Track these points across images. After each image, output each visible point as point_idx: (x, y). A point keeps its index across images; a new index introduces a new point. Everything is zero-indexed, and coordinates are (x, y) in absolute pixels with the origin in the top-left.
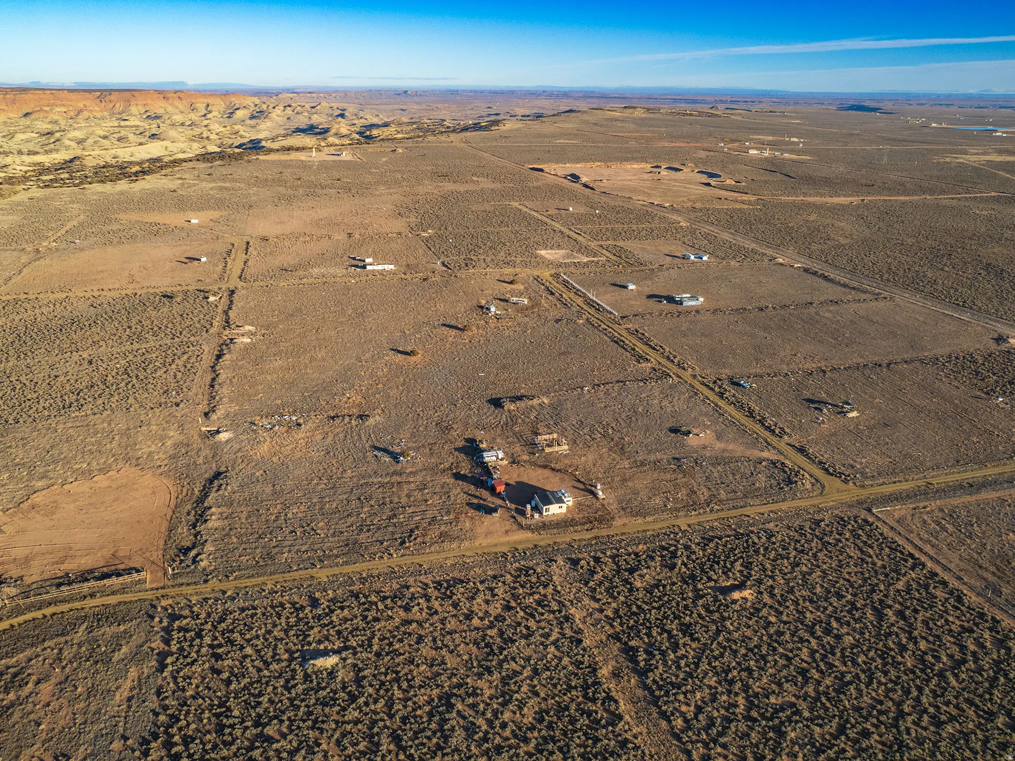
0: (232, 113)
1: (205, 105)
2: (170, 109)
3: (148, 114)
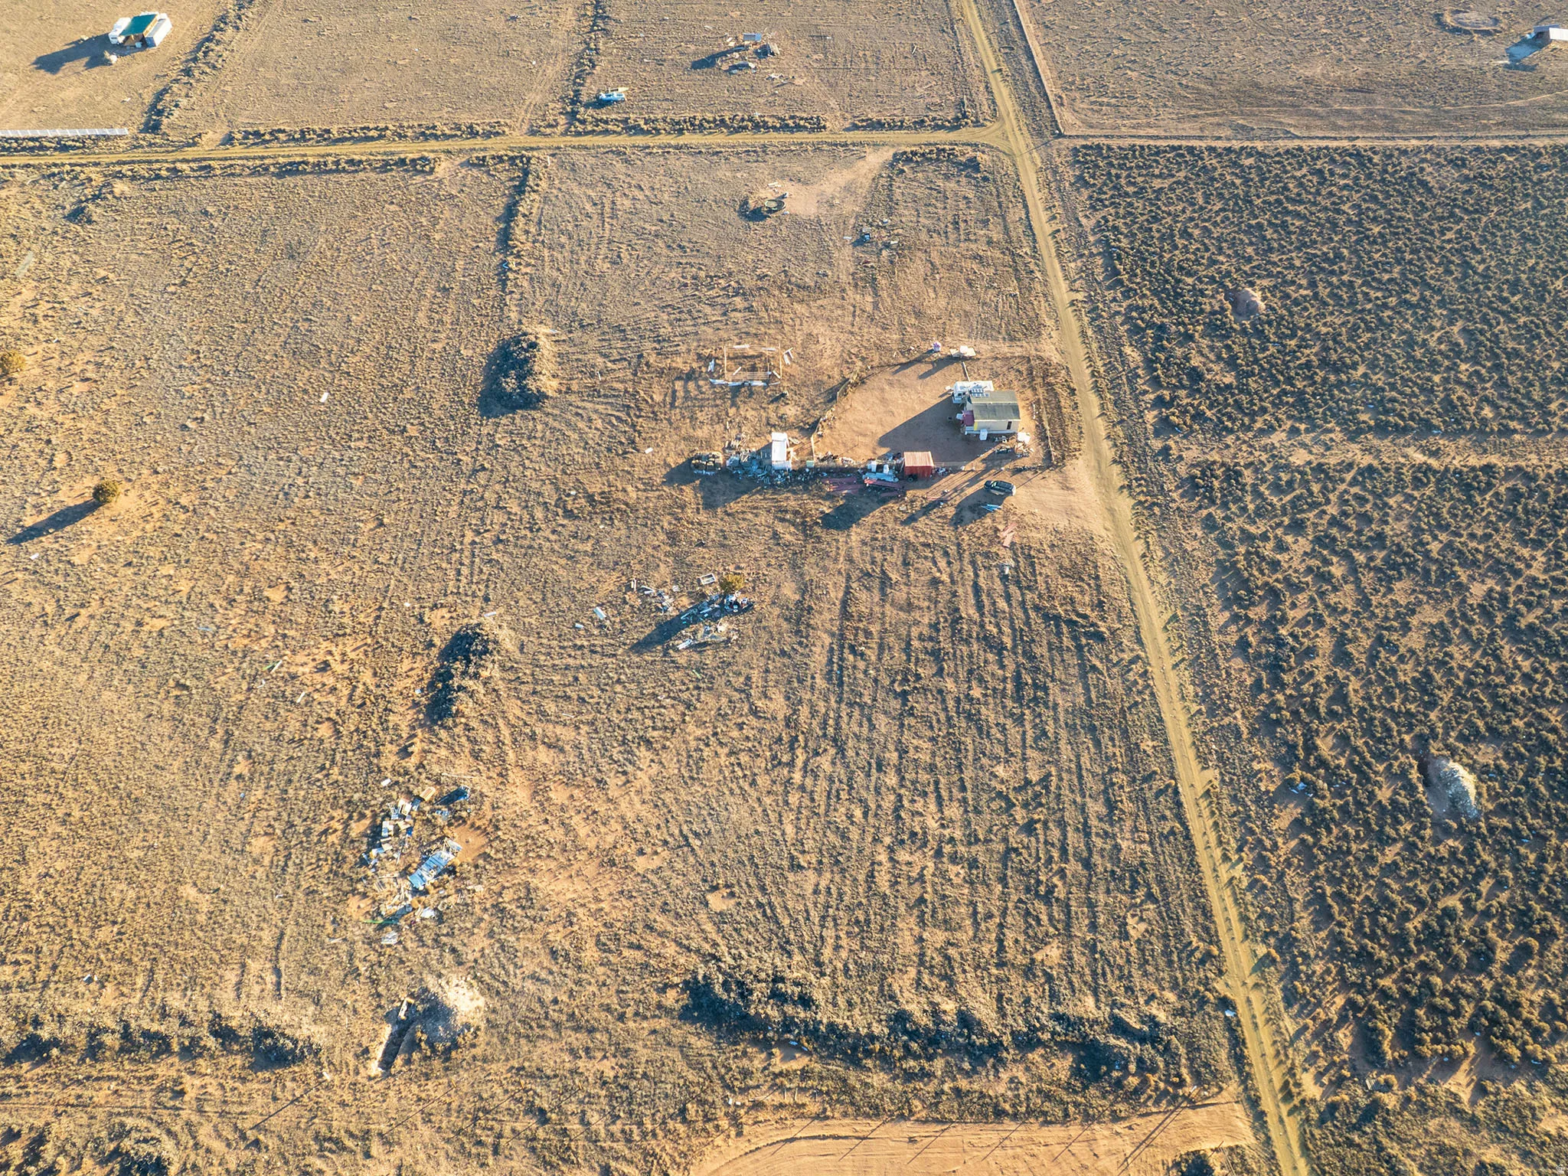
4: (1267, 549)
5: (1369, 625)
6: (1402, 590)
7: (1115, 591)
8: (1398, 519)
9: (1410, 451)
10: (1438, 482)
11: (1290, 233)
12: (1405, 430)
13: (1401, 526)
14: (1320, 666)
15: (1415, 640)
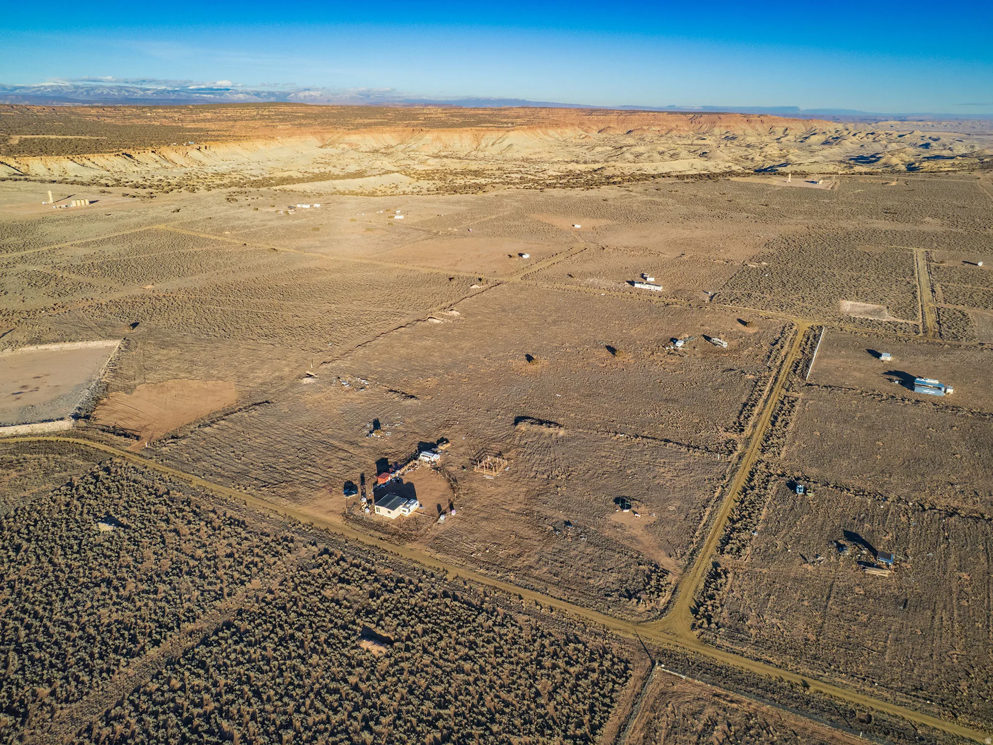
0: (806, 138)
1: (783, 129)
2: (749, 131)
3: (728, 135)
4: (233, 541)
5: (171, 546)
6: (166, 564)
7: (274, 499)
8: (188, 589)
9: (206, 625)
10: (179, 619)
11: (420, 721)
12: (216, 633)
13: (183, 586)
14: (180, 524)
15: (148, 553)
